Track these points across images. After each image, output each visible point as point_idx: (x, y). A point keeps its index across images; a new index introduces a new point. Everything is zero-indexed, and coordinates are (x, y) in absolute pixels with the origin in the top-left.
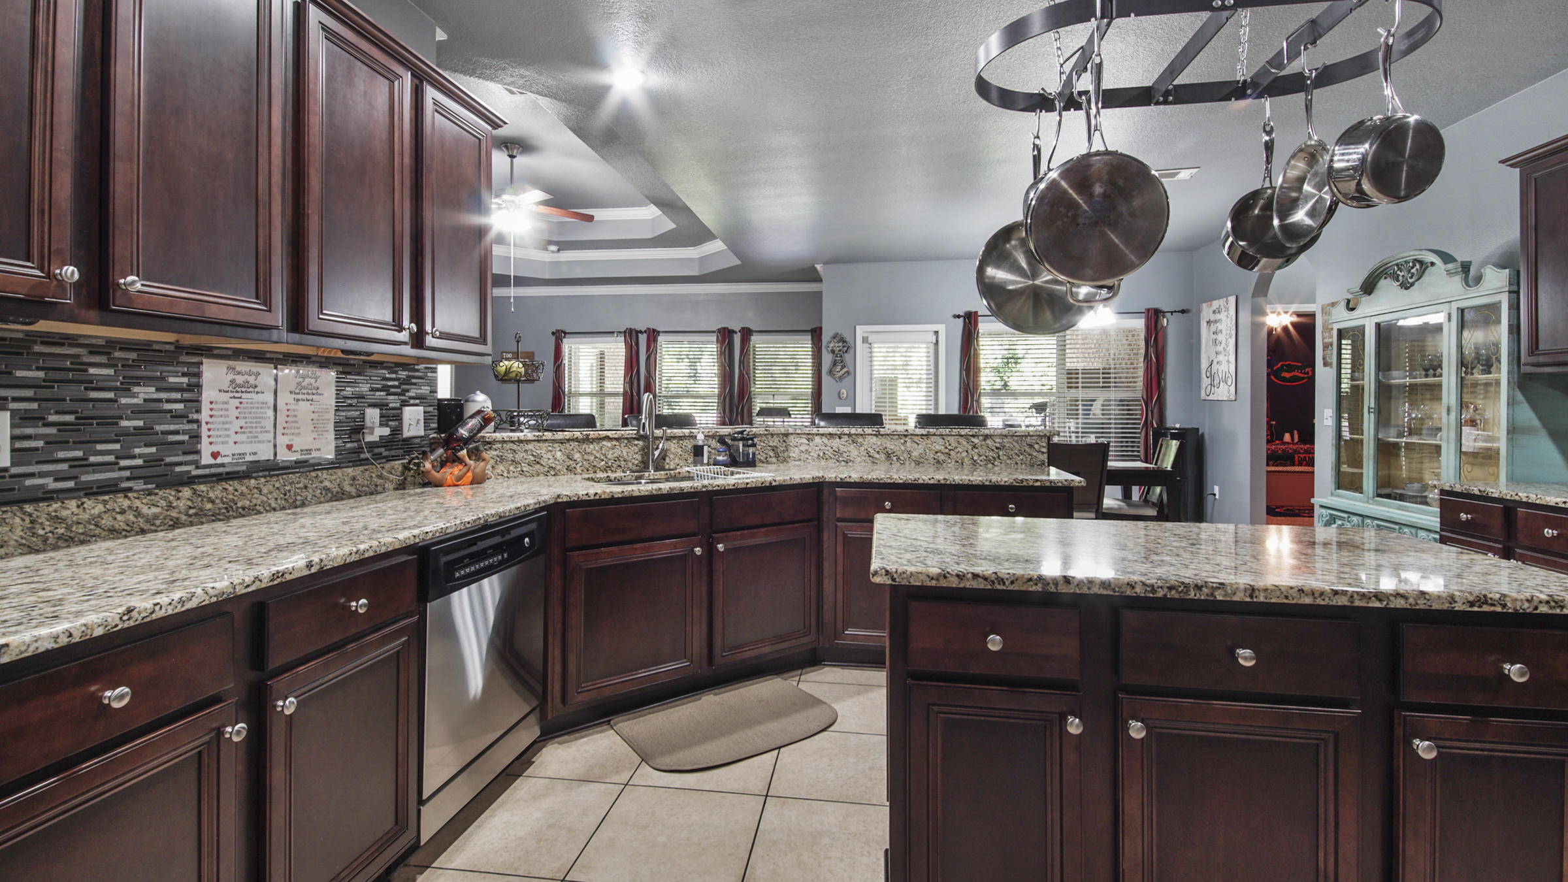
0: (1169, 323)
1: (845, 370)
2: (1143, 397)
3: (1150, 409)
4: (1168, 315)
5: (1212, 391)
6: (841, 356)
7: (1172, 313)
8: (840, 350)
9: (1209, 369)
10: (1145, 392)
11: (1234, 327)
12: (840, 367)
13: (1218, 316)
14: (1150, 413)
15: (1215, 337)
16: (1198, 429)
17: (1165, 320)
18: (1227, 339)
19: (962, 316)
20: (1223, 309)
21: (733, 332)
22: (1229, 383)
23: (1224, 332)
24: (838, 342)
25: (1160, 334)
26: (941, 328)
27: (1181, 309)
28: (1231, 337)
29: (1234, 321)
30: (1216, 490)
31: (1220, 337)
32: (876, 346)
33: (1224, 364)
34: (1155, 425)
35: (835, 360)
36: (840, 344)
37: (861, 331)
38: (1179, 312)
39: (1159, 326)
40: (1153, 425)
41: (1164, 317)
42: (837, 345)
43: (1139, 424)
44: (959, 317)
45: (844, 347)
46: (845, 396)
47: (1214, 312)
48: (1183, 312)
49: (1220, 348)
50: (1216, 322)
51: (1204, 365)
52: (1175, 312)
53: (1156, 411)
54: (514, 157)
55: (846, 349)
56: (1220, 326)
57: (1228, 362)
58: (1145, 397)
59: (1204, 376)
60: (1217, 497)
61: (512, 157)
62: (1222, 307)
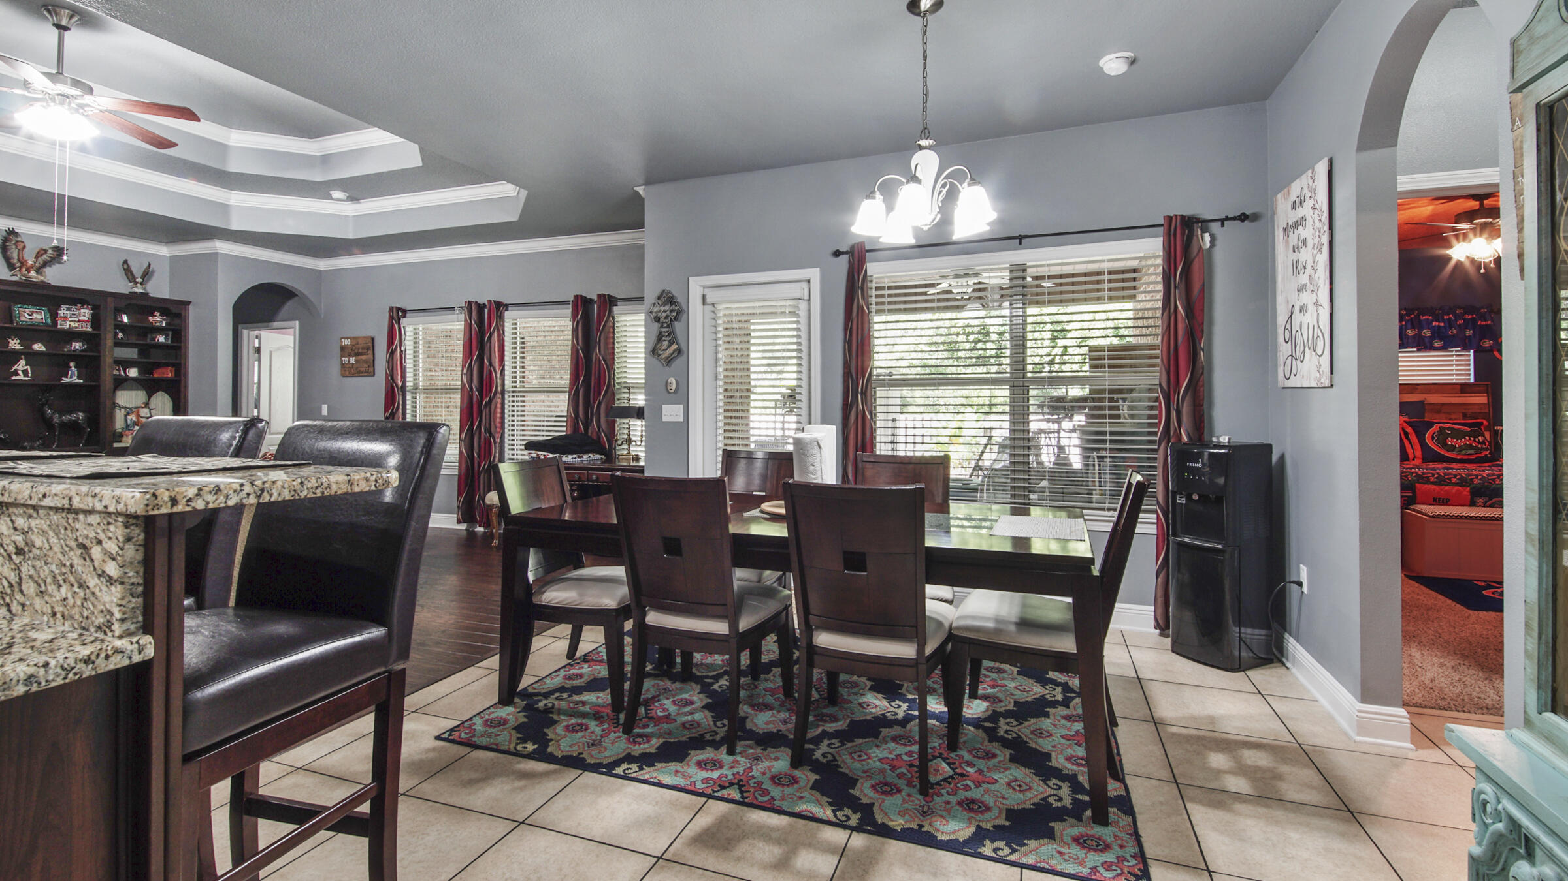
0: (1218, 243)
1: (674, 347)
2: (1160, 385)
3: (1174, 406)
4: (1215, 227)
5: (1294, 371)
6: (668, 326)
7: (1222, 221)
8: (666, 317)
9: (1288, 326)
10: (1164, 373)
11: (1326, 228)
12: (666, 343)
13: (1300, 212)
14: (1174, 414)
15: (1295, 256)
16: (1269, 447)
17: (1207, 237)
18: (1314, 256)
19: (843, 253)
20: (1309, 194)
21: (591, 300)
22: (1319, 352)
23: (1310, 243)
24: (664, 304)
25: (1196, 266)
26: (814, 274)
27: (1238, 214)
28: (1320, 251)
29: (1326, 214)
30: (1304, 575)
31: (1305, 255)
32: (724, 306)
33: (1311, 309)
34: (1185, 438)
35: (660, 333)
36: (667, 308)
37: (696, 286)
38: (1234, 218)
39: (1195, 249)
40: (1180, 437)
41: (1203, 231)
42: (662, 309)
43: (1155, 434)
44: (837, 254)
45: (672, 311)
46: (674, 387)
47: (1294, 207)
48: (1243, 217)
49: (1303, 279)
50: (1297, 224)
51: (1281, 319)
52: (1227, 218)
53: (1185, 410)
54: (66, 29)
55: (674, 314)
56: (1305, 232)
57: (1317, 304)
58: (1165, 385)
59: (1281, 340)
60: (1305, 589)
61: (62, 28)
62: (1306, 190)
